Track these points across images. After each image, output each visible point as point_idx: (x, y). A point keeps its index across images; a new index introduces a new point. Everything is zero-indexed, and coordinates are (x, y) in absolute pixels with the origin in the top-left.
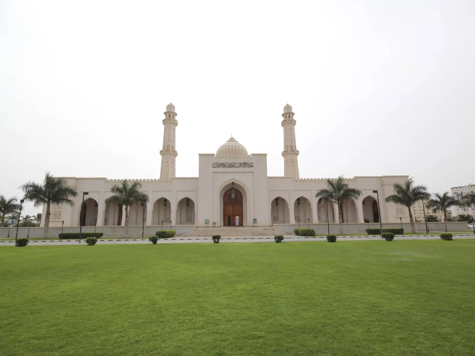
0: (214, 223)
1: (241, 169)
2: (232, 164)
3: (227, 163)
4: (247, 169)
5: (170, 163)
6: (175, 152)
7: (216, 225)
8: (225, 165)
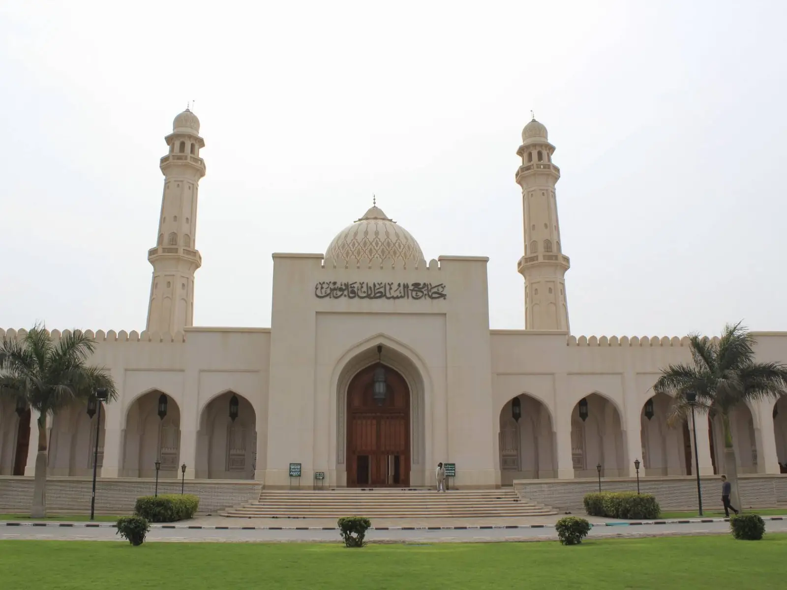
0: (319, 476)
1: (407, 305)
2: (378, 286)
3: (362, 284)
4: (425, 305)
5: (179, 286)
6: (195, 253)
7: (327, 483)
8: (356, 289)
